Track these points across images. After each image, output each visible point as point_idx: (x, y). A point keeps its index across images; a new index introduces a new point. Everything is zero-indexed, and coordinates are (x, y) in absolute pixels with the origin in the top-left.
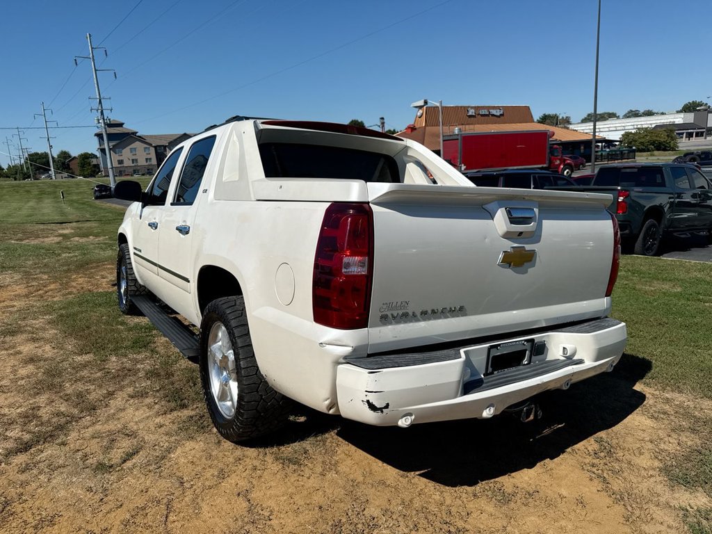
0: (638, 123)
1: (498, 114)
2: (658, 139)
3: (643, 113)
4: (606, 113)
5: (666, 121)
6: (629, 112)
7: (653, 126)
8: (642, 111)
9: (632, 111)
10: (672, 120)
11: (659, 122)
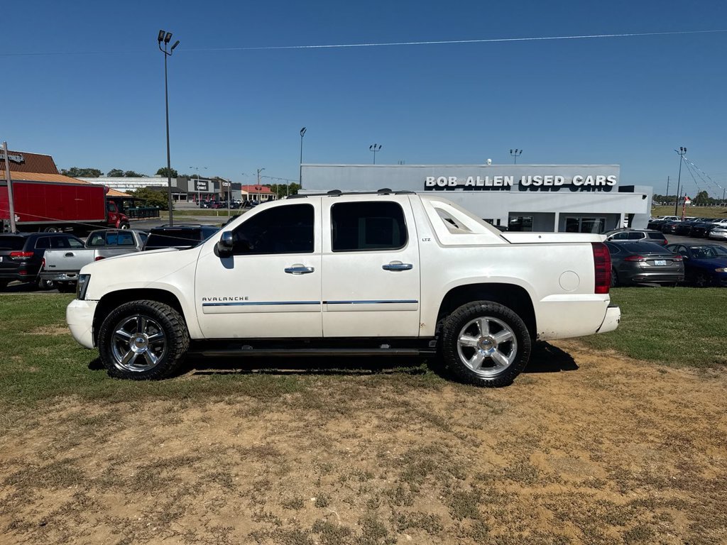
0: (129, 183)
1: (18, 160)
2: (156, 199)
3: (126, 174)
4: (90, 170)
5: (154, 183)
6: (112, 171)
7: (144, 187)
8: (125, 171)
9: (115, 170)
10: (160, 183)
11: (148, 183)
